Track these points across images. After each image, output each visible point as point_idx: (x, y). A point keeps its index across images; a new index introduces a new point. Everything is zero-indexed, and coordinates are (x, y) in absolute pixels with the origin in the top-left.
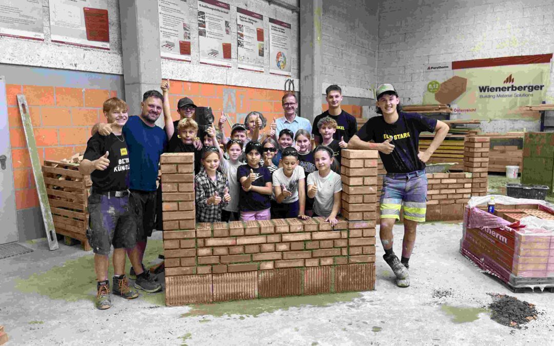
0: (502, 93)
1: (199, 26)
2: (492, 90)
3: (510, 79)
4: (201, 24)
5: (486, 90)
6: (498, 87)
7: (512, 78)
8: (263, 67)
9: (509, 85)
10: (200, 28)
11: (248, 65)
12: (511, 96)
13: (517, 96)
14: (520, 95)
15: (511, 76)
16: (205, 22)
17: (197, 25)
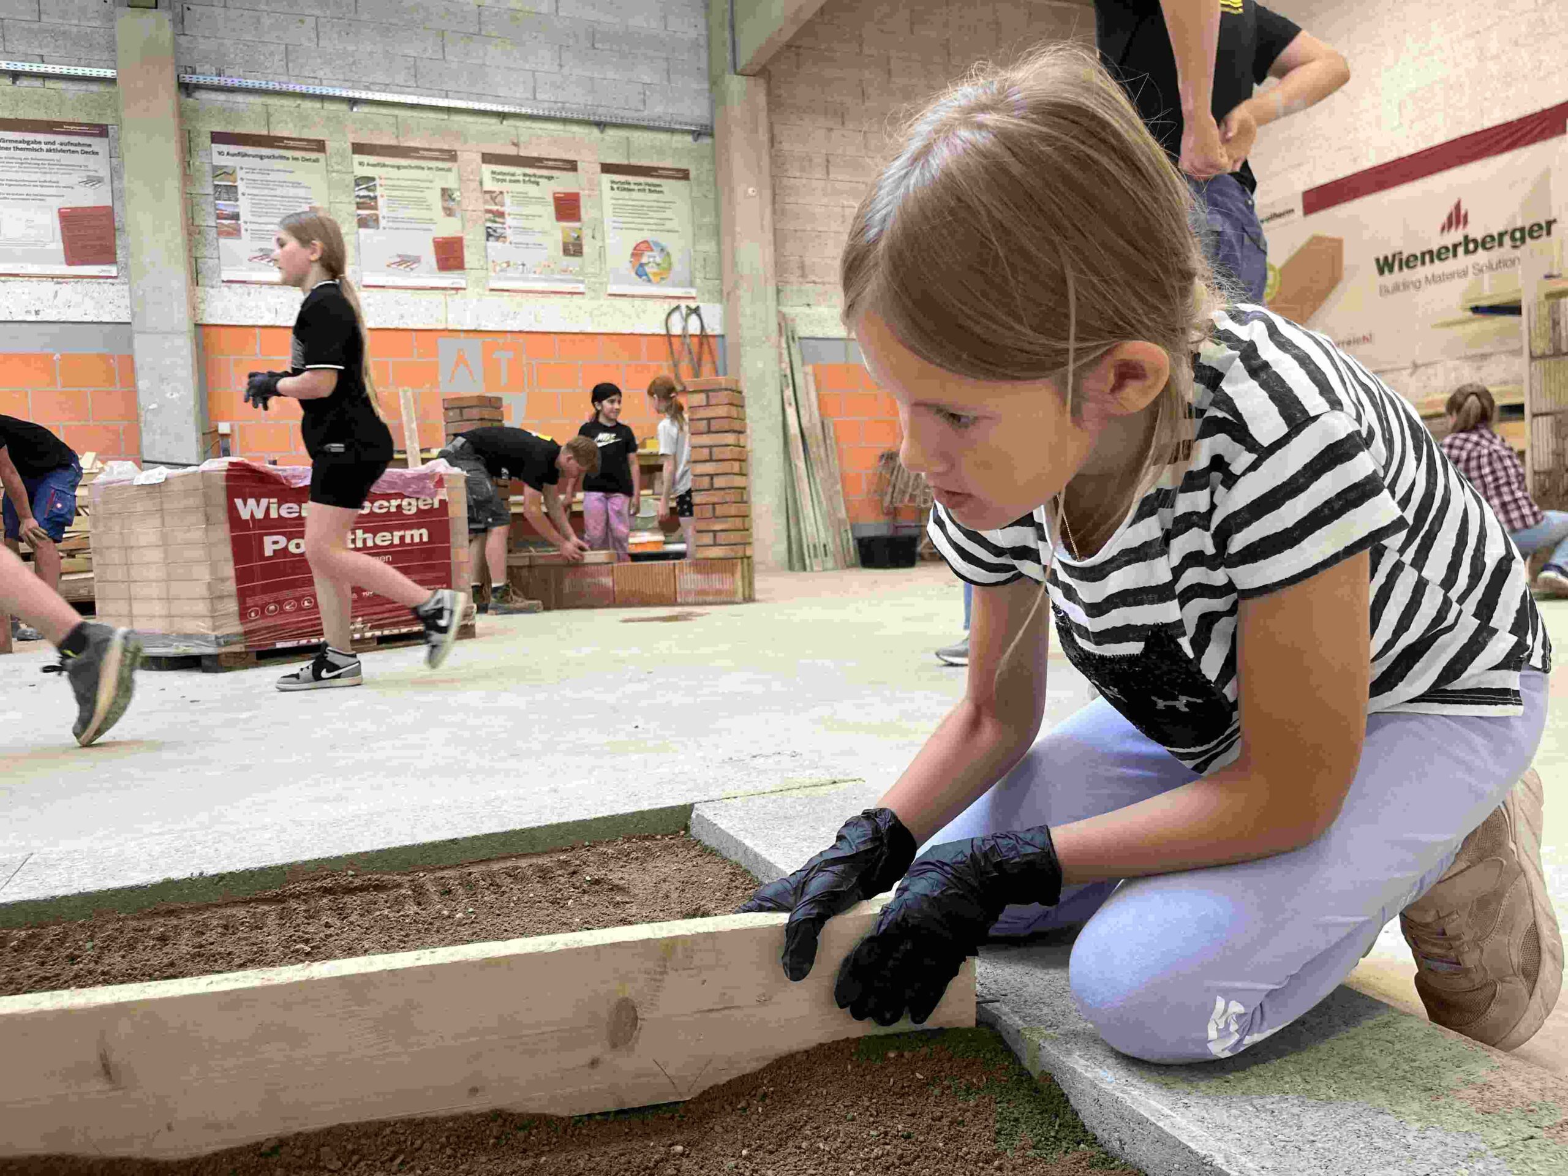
0: (1438, 267)
1: (358, 208)
2: (1409, 262)
3: (1457, 218)
4: (363, 203)
5: (1396, 267)
6: (1425, 249)
7: (1463, 212)
8: (582, 282)
9: (1455, 236)
10: (360, 212)
11: (526, 280)
12: (1465, 273)
13: (1481, 271)
14: (1490, 267)
15: (1458, 207)
16: (375, 198)
17: (354, 207)
